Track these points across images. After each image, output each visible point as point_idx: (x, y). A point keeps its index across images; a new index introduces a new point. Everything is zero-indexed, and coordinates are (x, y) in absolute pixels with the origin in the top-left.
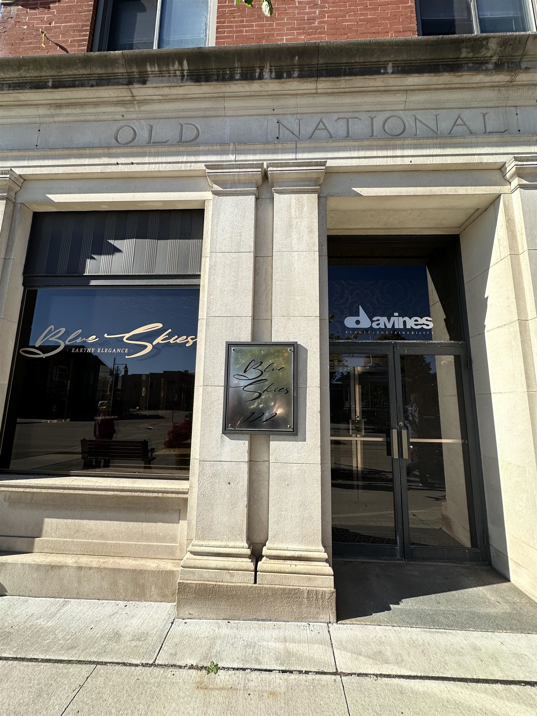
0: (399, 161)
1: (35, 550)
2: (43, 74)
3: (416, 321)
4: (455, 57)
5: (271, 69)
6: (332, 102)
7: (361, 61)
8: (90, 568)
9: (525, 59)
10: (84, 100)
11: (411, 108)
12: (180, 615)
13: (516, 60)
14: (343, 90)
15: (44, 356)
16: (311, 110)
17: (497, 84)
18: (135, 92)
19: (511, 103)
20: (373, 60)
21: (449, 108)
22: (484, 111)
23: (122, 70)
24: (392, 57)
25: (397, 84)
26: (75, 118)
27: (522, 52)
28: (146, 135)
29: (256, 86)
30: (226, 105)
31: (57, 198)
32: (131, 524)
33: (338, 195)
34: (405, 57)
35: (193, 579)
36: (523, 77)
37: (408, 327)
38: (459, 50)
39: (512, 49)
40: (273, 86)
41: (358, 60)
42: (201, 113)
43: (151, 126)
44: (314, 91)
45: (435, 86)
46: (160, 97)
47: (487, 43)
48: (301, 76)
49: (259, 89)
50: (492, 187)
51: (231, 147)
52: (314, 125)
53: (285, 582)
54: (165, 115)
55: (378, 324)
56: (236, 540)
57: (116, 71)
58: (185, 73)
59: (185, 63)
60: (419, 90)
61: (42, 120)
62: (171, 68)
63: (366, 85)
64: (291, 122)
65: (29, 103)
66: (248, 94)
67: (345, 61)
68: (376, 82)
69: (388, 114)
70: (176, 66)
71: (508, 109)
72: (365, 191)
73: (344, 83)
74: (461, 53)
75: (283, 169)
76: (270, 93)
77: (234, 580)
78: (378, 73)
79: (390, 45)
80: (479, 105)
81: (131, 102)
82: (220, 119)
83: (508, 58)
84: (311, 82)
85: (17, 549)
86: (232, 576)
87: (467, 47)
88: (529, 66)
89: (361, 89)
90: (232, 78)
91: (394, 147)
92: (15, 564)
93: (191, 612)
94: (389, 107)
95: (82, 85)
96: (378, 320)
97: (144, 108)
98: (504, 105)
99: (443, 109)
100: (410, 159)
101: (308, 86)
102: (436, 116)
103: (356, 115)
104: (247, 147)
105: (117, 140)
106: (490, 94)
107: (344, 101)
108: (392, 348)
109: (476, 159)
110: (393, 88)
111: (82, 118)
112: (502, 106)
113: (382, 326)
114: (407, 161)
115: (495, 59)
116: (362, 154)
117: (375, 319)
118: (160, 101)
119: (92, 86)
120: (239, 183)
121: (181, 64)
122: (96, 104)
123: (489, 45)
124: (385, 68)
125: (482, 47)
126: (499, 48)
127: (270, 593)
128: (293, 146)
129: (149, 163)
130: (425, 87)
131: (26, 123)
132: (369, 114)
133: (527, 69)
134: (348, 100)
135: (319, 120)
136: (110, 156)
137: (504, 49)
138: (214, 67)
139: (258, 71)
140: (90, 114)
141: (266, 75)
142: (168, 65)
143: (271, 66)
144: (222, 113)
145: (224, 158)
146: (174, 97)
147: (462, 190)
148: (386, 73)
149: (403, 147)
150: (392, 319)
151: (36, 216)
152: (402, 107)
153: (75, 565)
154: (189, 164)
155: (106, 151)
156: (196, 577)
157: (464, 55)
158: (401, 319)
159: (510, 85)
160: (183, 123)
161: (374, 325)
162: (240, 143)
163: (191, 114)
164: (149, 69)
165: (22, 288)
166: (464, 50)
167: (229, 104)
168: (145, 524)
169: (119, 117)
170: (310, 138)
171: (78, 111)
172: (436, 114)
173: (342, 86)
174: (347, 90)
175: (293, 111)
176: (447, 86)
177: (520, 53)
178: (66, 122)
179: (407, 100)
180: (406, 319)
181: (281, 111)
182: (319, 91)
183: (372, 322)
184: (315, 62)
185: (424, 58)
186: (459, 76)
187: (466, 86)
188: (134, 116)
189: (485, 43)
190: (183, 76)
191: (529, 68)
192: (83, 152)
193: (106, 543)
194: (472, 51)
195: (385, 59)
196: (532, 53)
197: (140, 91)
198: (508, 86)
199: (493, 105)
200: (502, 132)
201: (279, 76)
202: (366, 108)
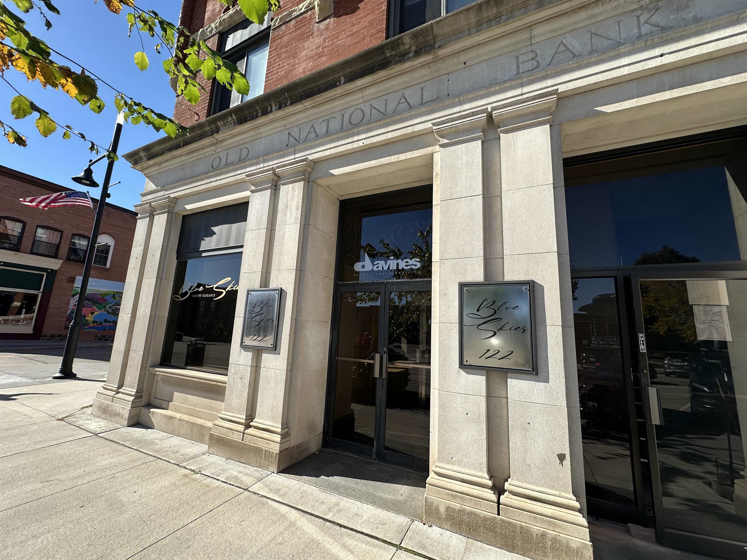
0: (355, 145)
1: (169, 409)
2: (179, 141)
3: (407, 262)
4: (384, 58)
5: (275, 104)
6: (317, 111)
7: (323, 82)
8: (184, 421)
9: (438, 40)
10: (198, 148)
11: (368, 99)
12: (209, 452)
13: (430, 43)
14: (321, 102)
15: (182, 299)
16: (306, 120)
17: (426, 63)
18: (217, 137)
19: (442, 73)
20: (330, 79)
21: (396, 91)
22: (422, 85)
23: (208, 128)
24: (341, 73)
25: (353, 87)
26: (196, 158)
27: (432, 36)
28: (225, 161)
29: (270, 117)
30: (261, 131)
31: (188, 207)
32: (207, 400)
33: (321, 178)
34: (349, 70)
35: (216, 432)
36: (442, 52)
37: (400, 268)
38: (383, 53)
39: (423, 37)
40: (280, 113)
41: (321, 82)
42: (249, 140)
43: (228, 154)
44: (305, 108)
45: (379, 80)
46: (229, 136)
47: (402, 41)
48: (292, 104)
49: (273, 117)
50: (426, 149)
51: (261, 159)
52: (308, 130)
53: (256, 442)
54: (234, 145)
55: (377, 267)
56: (241, 414)
57: (206, 129)
58: (235, 120)
59: (233, 115)
60: (370, 86)
61: (184, 163)
62: (228, 120)
63: (333, 95)
64: (295, 132)
65: (178, 155)
66: (269, 121)
67: (314, 86)
68: (338, 91)
69: (352, 109)
70: (230, 119)
71: (441, 77)
72: (336, 172)
73: (318, 98)
74: (386, 54)
75: (283, 168)
76: (281, 117)
77: (233, 437)
78: (335, 86)
79: (337, 67)
80: (417, 82)
81: (217, 143)
82: (259, 140)
83: (424, 44)
84: (298, 105)
85: (163, 407)
86: (233, 433)
87: (388, 49)
88: (441, 44)
89: (332, 98)
90: (257, 117)
91: (353, 135)
92: (158, 413)
93: (214, 451)
94: (353, 104)
95: (194, 142)
96: (378, 264)
97: (224, 144)
98: (437, 75)
99: (391, 93)
100: (363, 141)
101: (299, 107)
102: (386, 100)
103: (333, 115)
104: (269, 157)
105: (213, 167)
106: (424, 71)
107: (323, 109)
108: (384, 286)
109: (410, 130)
110: (352, 90)
111: (199, 157)
112: (437, 77)
113: (380, 269)
114: (360, 144)
115: (413, 48)
116: (332, 145)
117: (376, 263)
118: (230, 138)
119: (197, 141)
120: (264, 182)
121: (232, 117)
122: (203, 148)
123: (404, 41)
124: (340, 81)
125: (399, 45)
126: (412, 41)
127: (248, 448)
128: (293, 149)
129: (224, 178)
130: (374, 82)
131: (178, 166)
132: (341, 112)
133: (440, 47)
134: (326, 107)
135: (311, 125)
136: (208, 178)
137: (417, 40)
138: (247, 112)
139: (269, 107)
140: (202, 154)
141: (274, 109)
142: (226, 119)
143: (275, 103)
144: (259, 136)
145: (258, 167)
146: (235, 134)
147: (402, 157)
148: (340, 85)
149: (359, 134)
150: (389, 262)
151: (184, 217)
152: (362, 101)
153: (179, 418)
154: (241, 175)
155: (206, 175)
156: (218, 432)
157: (388, 55)
158: (395, 262)
159: (437, 60)
160: (241, 148)
161: (375, 269)
162: (265, 155)
163: (245, 141)
164: (219, 124)
165: (176, 261)
166: (387, 51)
167: (262, 130)
168: (212, 401)
169: (213, 152)
170: (305, 140)
171: (196, 154)
172: (386, 99)
173: (319, 100)
174: (324, 101)
175: (296, 124)
176: (388, 77)
177: (431, 37)
178: (193, 161)
179: (364, 95)
180: (399, 261)
181: (289, 126)
182: (307, 107)
183: (374, 265)
184: (297, 92)
185: (362, 66)
186: (391, 69)
187: (402, 72)
188: (220, 150)
189: (400, 41)
190: (235, 122)
191: (442, 46)
192: (197, 178)
193: (195, 409)
194: (393, 50)
195: (337, 76)
196: (441, 34)
197: (219, 136)
198: (436, 61)
199: (428, 78)
200: (434, 100)
201: (280, 108)
202: (339, 108)
